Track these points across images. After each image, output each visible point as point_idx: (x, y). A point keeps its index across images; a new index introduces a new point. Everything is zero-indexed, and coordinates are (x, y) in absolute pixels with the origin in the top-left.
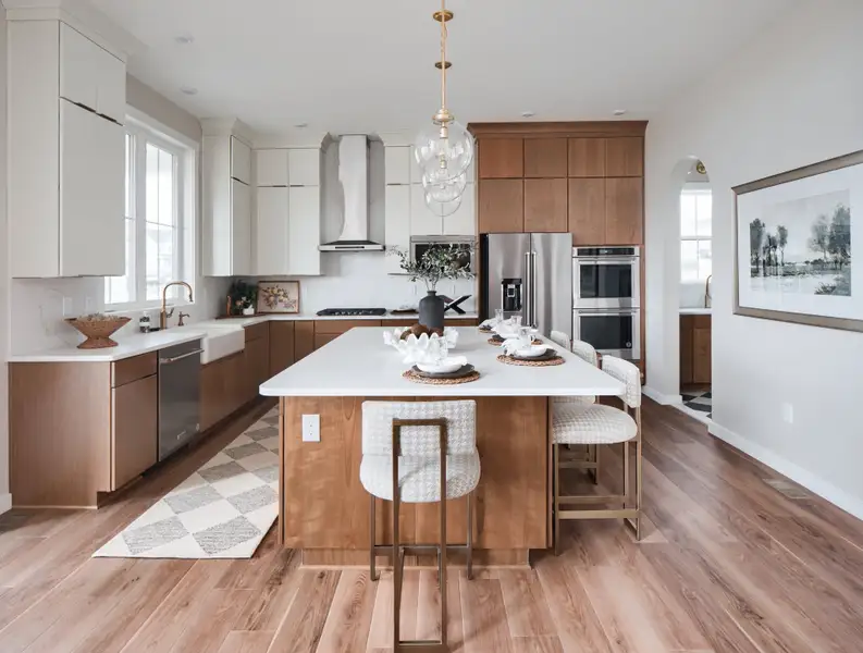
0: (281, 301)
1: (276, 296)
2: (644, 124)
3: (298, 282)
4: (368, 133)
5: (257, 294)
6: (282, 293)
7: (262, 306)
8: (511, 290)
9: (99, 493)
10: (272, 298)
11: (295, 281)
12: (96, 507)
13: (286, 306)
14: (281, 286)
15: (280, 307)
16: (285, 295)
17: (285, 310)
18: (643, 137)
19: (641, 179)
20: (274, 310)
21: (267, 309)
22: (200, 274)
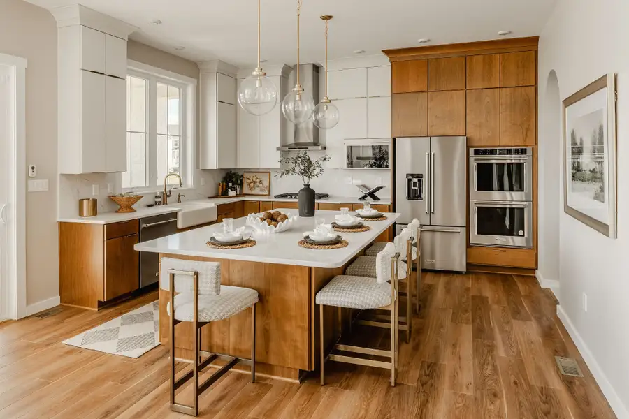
0: (258, 186)
1: (255, 182)
2: (535, 40)
3: (270, 173)
4: (314, 63)
5: (242, 181)
6: (258, 180)
7: (246, 190)
8: (415, 183)
9: (99, 301)
10: (252, 185)
11: (268, 172)
12: (96, 309)
13: (261, 190)
14: (259, 175)
15: (257, 191)
16: (260, 182)
17: (261, 193)
18: (536, 52)
19: (533, 88)
20: (253, 193)
21: (250, 192)
22: (198, 167)
